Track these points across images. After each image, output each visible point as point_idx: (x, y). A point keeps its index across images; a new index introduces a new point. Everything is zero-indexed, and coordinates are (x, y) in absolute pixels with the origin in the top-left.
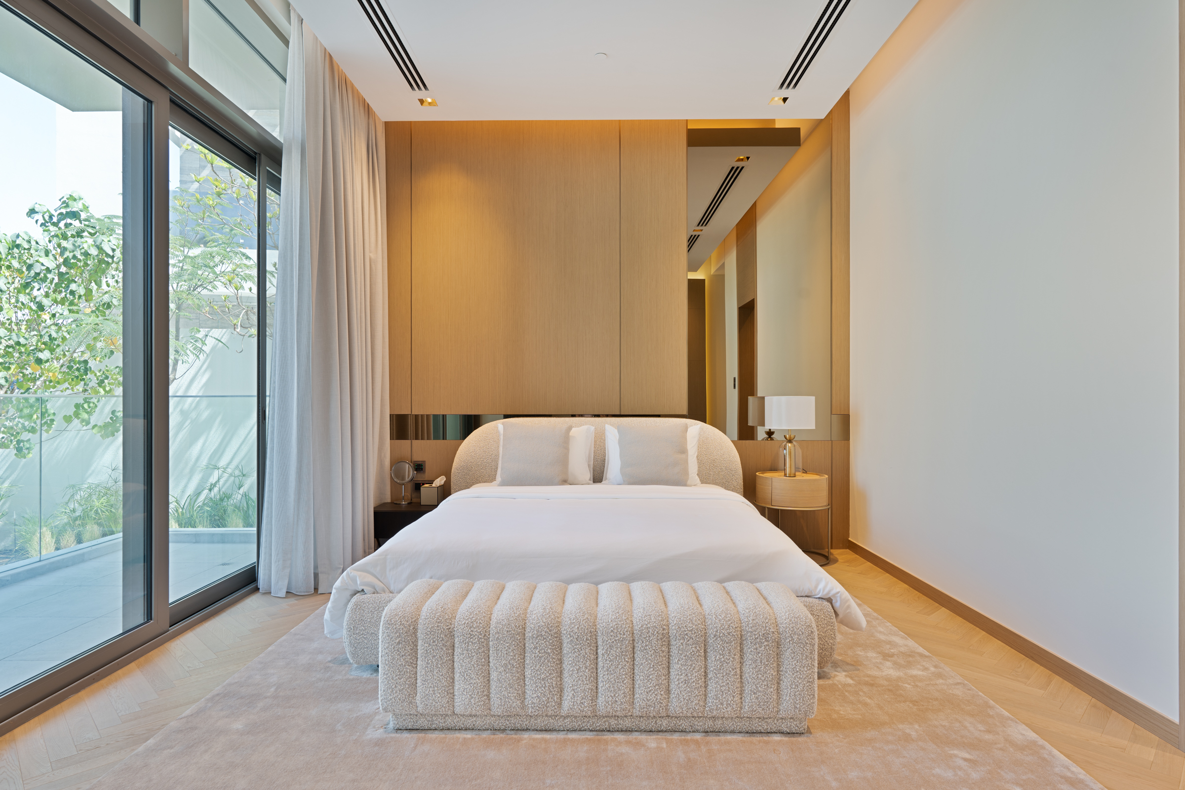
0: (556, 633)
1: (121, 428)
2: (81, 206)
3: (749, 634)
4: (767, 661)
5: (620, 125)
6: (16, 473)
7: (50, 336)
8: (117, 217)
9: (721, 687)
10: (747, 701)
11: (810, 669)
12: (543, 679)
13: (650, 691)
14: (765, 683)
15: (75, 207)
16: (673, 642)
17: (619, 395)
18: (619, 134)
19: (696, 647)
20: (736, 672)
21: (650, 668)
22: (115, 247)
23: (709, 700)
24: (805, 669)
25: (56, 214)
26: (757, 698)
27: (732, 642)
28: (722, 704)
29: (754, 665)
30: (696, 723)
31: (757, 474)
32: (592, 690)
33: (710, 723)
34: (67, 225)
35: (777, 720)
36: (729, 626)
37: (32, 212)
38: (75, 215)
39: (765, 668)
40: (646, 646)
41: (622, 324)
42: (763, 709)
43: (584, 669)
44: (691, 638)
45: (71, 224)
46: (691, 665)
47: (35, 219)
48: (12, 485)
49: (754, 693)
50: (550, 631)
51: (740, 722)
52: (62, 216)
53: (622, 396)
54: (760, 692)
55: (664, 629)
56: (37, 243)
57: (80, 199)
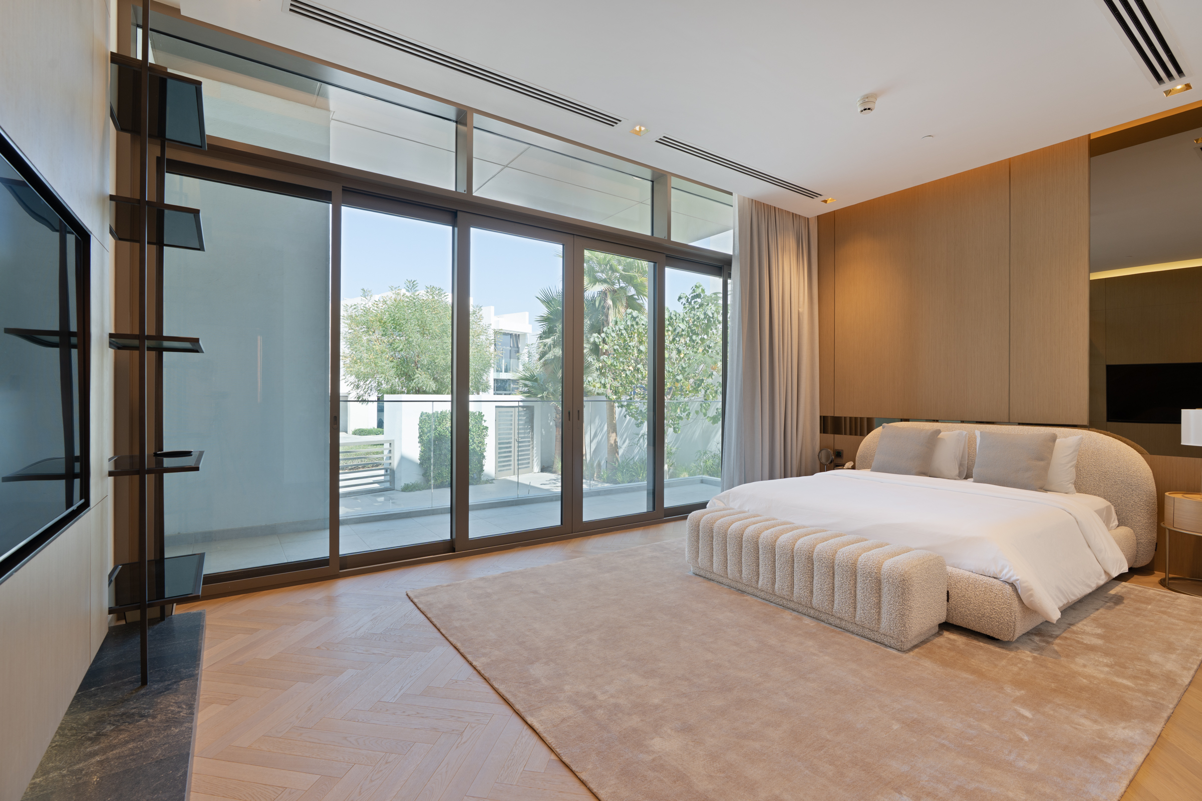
0: (756, 541)
1: (721, 419)
2: (700, 290)
3: (860, 570)
4: (871, 591)
5: (1010, 162)
6: (678, 443)
7: (682, 366)
8: (719, 293)
9: (841, 599)
10: (858, 613)
11: (901, 605)
12: (749, 566)
13: (801, 588)
14: (869, 605)
15: (699, 291)
16: (815, 563)
17: (1008, 405)
18: (1009, 169)
19: (827, 569)
20: (851, 592)
21: (801, 575)
22: (713, 312)
23: (835, 605)
24: (898, 604)
25: (690, 297)
26: (864, 614)
27: (848, 572)
28: (842, 610)
29: (862, 591)
30: (830, 618)
31: (1167, 494)
32: (772, 578)
33: (838, 621)
34: (695, 302)
35: (881, 635)
36: (848, 561)
37: (680, 298)
38: (698, 296)
39: (869, 595)
40: (799, 560)
41: (1011, 341)
42: (869, 623)
43: (768, 565)
44: (824, 562)
45: (696, 301)
46: (824, 580)
47: (681, 302)
48: (677, 448)
49: (862, 610)
50: (753, 539)
51: (857, 628)
52: (693, 298)
53: (1011, 406)
54: (866, 610)
55: (810, 553)
56: (679, 315)
57: (701, 286)
